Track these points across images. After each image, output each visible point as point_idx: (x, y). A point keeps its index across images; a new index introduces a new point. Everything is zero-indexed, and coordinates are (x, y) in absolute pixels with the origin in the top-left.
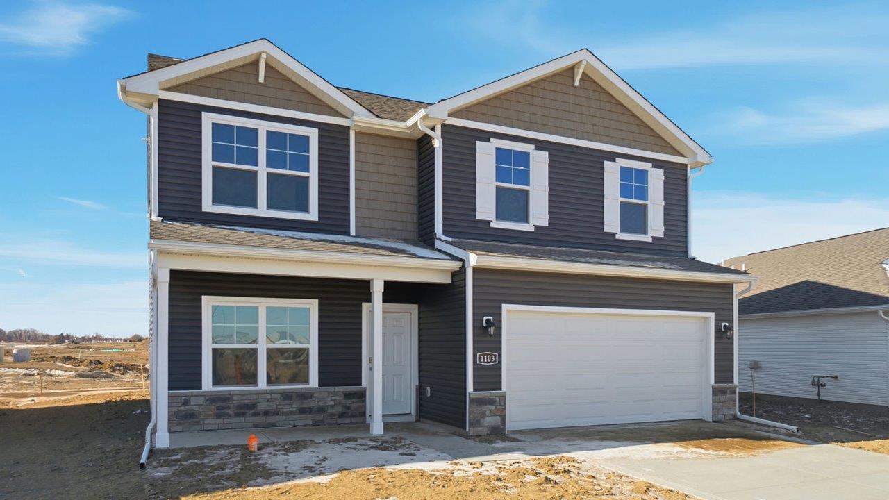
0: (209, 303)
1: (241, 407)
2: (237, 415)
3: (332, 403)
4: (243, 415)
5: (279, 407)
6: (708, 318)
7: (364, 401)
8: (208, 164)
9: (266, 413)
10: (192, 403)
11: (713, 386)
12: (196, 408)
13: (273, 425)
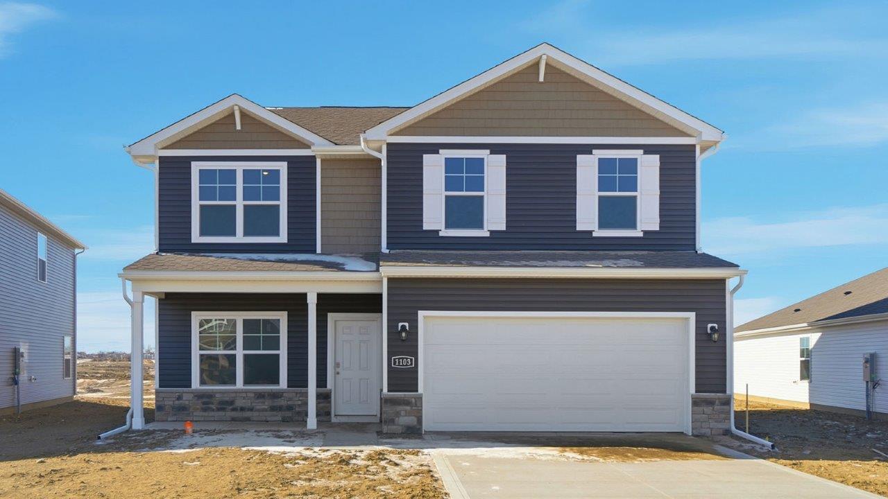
0: (196, 317)
1: (221, 403)
2: (219, 410)
3: (300, 402)
4: (223, 409)
5: (254, 404)
6: (687, 319)
7: (330, 402)
8: (196, 203)
9: (242, 409)
10: (184, 399)
11: (692, 395)
12: (187, 402)
13: (248, 419)
